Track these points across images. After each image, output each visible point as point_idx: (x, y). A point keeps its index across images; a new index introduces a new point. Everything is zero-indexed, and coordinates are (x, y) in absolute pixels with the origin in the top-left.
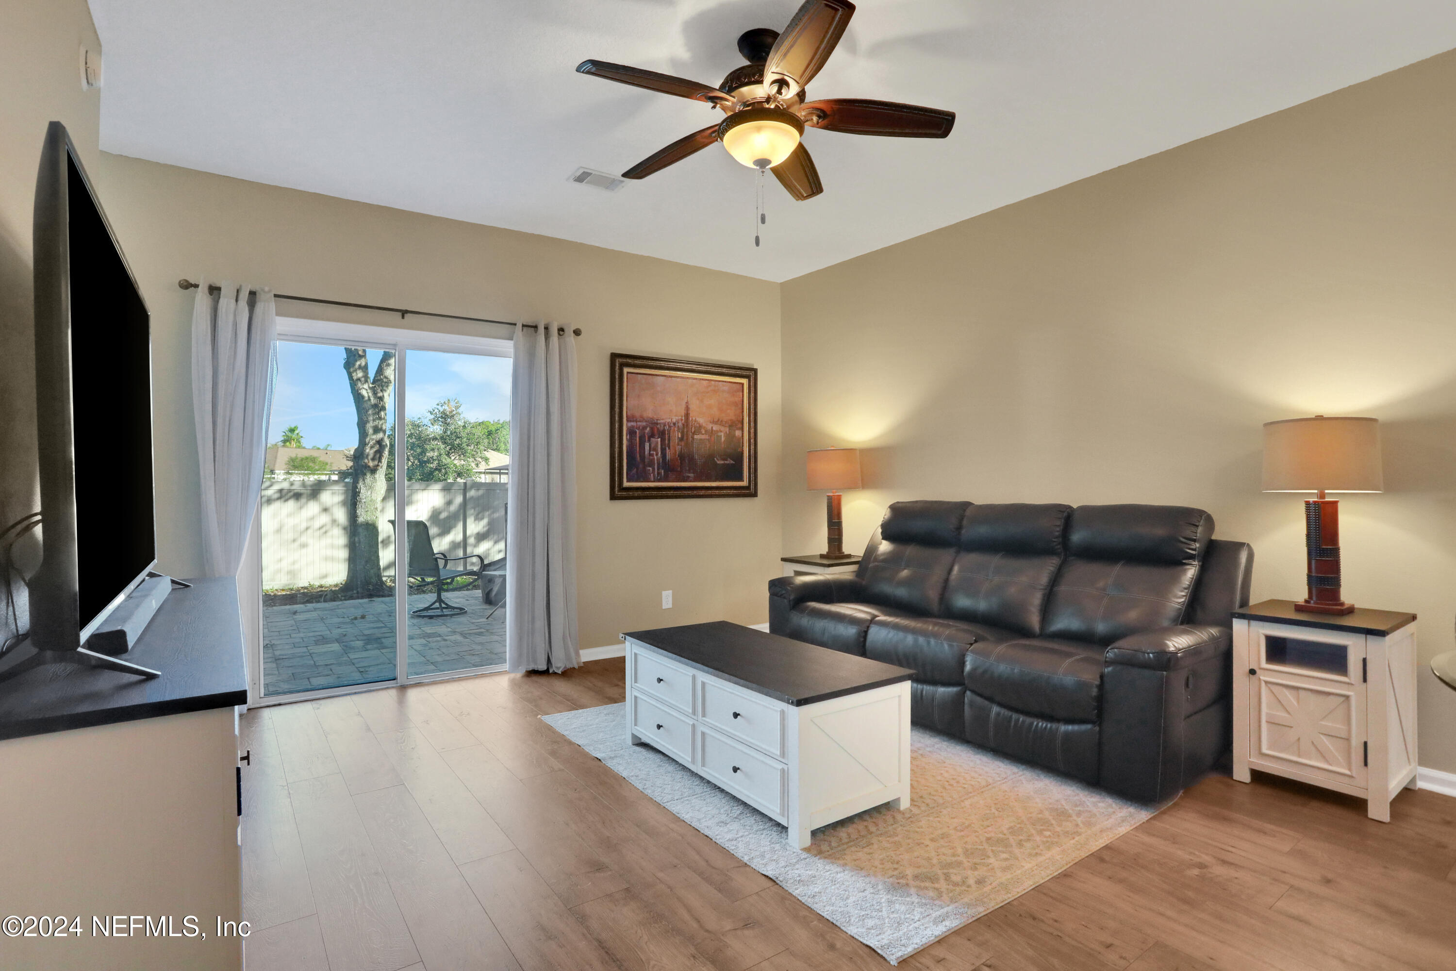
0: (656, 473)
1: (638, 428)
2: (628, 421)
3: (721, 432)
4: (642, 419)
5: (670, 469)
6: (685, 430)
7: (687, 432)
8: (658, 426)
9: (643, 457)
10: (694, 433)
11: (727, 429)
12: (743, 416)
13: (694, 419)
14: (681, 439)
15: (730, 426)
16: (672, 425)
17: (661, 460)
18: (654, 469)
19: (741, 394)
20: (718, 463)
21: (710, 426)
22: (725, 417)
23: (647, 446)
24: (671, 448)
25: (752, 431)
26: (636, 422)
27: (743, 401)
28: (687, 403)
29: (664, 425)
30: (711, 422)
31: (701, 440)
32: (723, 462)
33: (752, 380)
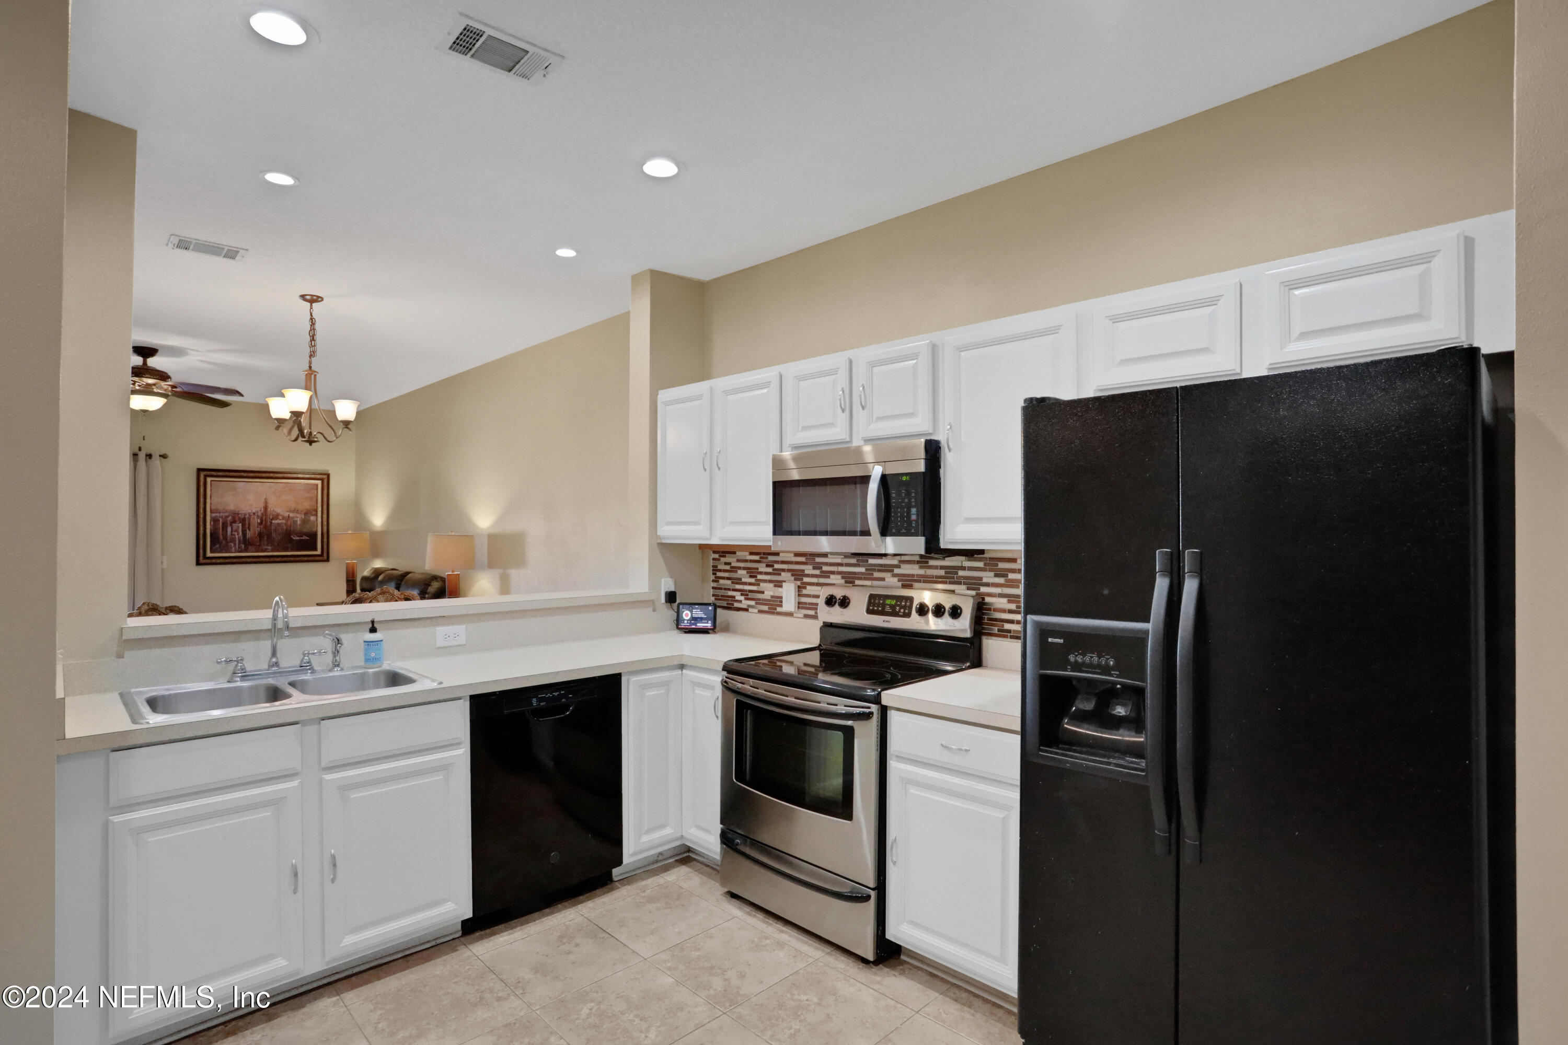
0: (237, 547)
1: (222, 517)
2: (211, 512)
3: (297, 517)
4: (226, 511)
5: (247, 544)
6: (264, 518)
7: (266, 518)
8: (240, 515)
9: (225, 538)
10: (272, 520)
11: (303, 516)
12: (317, 507)
13: (272, 509)
14: (261, 523)
15: (306, 514)
16: (252, 514)
17: (242, 538)
18: (235, 544)
19: (316, 491)
20: (294, 538)
21: (286, 514)
22: (300, 508)
23: (229, 529)
24: (251, 530)
25: (325, 516)
26: (220, 513)
27: (317, 496)
28: (266, 499)
29: (245, 514)
30: (288, 511)
31: (278, 523)
32: (298, 538)
33: (326, 480)
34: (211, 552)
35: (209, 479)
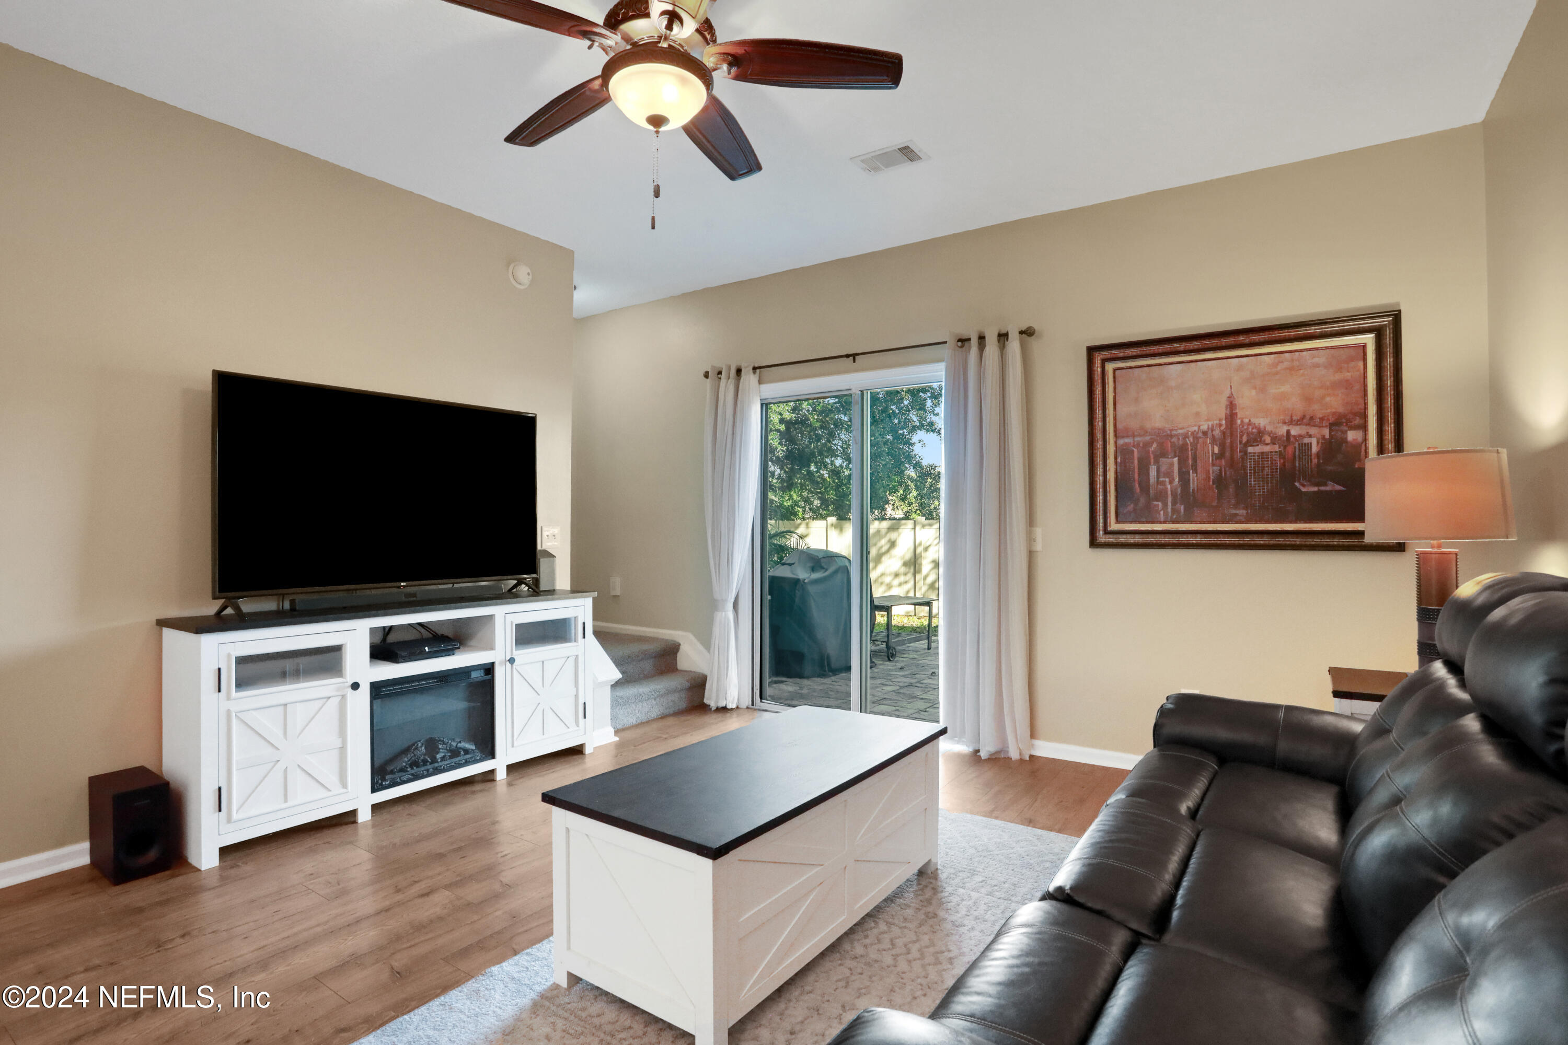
0: (1170, 510)
1: (1137, 445)
2: (1117, 436)
3: (1310, 436)
4: (1145, 432)
5: (1196, 503)
6: (1228, 441)
7: (1232, 442)
8: (1174, 440)
9: (1145, 487)
10: (1248, 444)
11: (1326, 432)
12: (1366, 404)
13: (1246, 421)
14: (1221, 455)
15: (1331, 426)
16: (1200, 435)
17: (1179, 491)
18: (1165, 505)
19: (1361, 364)
20: (1303, 490)
21: (1282, 430)
22: (1318, 410)
23: (1152, 471)
24: (1199, 471)
25: (1390, 428)
26: (1133, 436)
27: (1365, 377)
28: (1231, 398)
29: (1186, 436)
30: (1284, 423)
31: (1263, 453)
32: (1316, 489)
33: (1388, 334)
34: (1118, 521)
35: (1110, 367)
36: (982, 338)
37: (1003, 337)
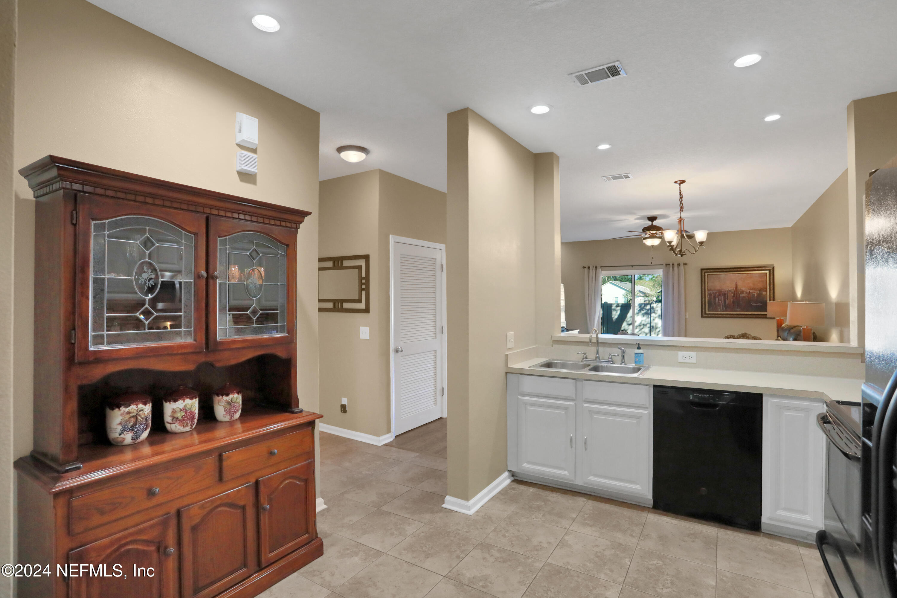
0: (721, 309)
1: (713, 293)
2: (708, 290)
3: (754, 293)
4: (716, 290)
5: (726, 307)
7: (736, 293)
8: (722, 292)
9: (715, 303)
10: (740, 294)
11: (758, 292)
12: (767, 287)
13: (740, 288)
14: (734, 296)
15: (760, 291)
16: (729, 291)
17: (723, 304)
18: (720, 307)
19: (766, 277)
20: (753, 305)
21: (748, 291)
22: (756, 287)
23: (717, 299)
24: (729, 300)
25: (772, 292)
26: (712, 291)
27: (767, 280)
28: (736, 283)
29: (725, 291)
30: (749, 289)
31: (744, 296)
32: (755, 304)
33: (772, 270)
34: (708, 311)
35: (706, 274)
36: (673, 264)
37: (679, 265)
